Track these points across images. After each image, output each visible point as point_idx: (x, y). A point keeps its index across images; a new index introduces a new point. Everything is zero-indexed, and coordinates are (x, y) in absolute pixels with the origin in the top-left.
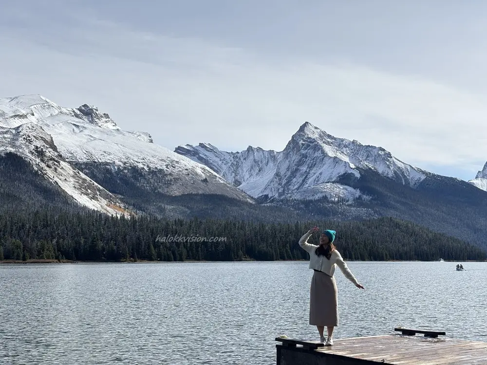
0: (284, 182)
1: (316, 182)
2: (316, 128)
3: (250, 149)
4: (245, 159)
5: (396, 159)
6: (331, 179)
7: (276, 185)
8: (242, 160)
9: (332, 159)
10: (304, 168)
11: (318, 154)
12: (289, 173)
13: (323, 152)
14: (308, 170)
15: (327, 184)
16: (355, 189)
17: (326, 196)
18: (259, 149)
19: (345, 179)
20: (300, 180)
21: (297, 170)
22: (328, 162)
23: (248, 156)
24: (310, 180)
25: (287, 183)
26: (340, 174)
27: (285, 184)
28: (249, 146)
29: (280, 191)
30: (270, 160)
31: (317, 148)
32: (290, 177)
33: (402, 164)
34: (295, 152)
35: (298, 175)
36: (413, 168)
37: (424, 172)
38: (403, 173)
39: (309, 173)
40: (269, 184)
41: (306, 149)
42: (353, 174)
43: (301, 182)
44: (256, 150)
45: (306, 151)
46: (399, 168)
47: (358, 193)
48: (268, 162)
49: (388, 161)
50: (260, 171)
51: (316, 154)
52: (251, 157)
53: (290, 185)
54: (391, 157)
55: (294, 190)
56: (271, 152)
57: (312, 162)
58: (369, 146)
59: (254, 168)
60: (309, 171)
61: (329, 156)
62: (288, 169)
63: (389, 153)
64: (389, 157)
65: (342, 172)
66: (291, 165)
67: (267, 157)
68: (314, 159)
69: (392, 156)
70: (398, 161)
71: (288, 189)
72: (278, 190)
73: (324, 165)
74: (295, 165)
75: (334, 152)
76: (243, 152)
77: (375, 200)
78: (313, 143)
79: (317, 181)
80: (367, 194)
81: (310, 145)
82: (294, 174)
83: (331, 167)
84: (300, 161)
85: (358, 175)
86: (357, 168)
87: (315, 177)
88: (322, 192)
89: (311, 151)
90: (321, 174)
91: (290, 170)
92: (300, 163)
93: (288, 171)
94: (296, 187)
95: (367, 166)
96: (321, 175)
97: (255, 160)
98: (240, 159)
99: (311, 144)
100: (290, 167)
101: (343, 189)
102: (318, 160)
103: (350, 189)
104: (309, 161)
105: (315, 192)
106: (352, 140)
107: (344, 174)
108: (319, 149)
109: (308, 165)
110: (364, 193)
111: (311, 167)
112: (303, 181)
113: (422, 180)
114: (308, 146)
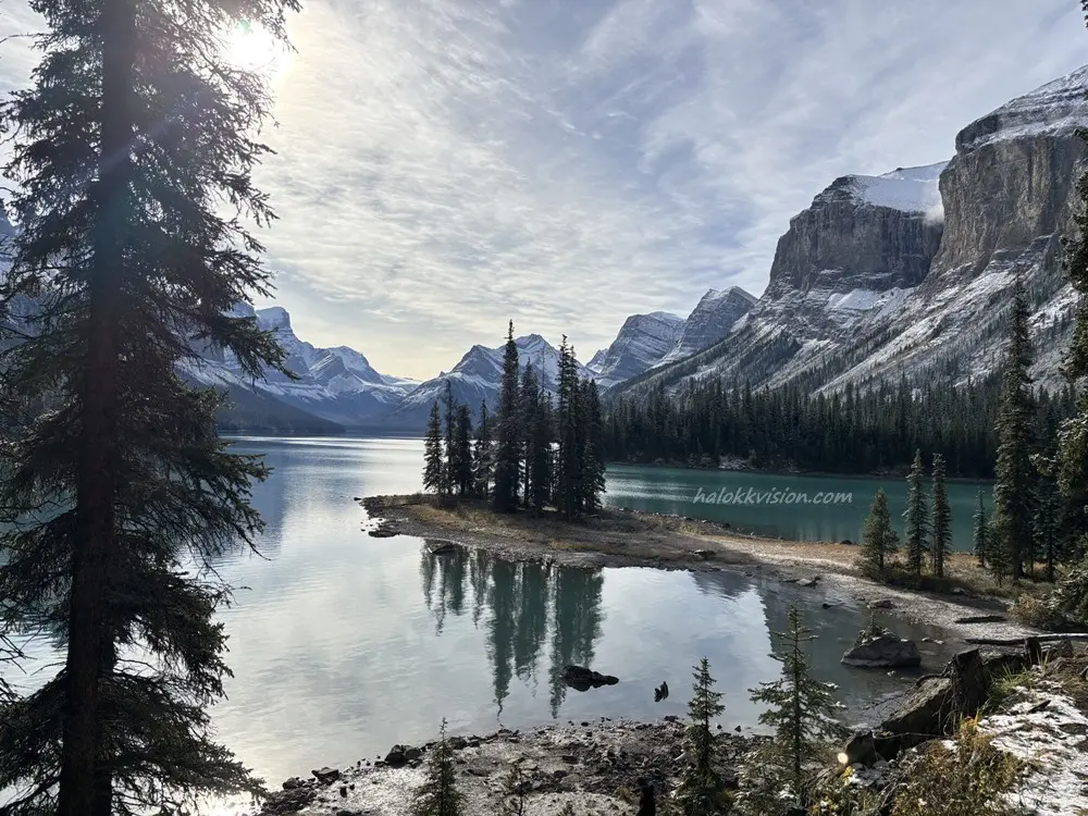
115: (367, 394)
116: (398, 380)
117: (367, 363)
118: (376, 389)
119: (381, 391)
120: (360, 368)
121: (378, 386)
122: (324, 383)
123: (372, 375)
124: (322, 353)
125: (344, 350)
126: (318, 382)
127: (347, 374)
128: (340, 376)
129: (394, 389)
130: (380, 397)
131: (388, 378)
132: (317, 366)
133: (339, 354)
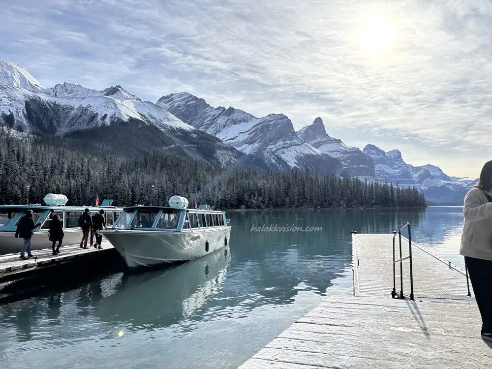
115: (443, 187)
116: (460, 179)
117: (441, 171)
118: (449, 184)
119: (451, 184)
120: (437, 174)
121: (449, 182)
122: (420, 183)
123: (445, 177)
124: (418, 169)
125: (429, 166)
126: (417, 182)
127: (432, 177)
128: (428, 179)
129: (459, 183)
130: (451, 188)
131: (454, 178)
132: (416, 175)
133: (426, 168)
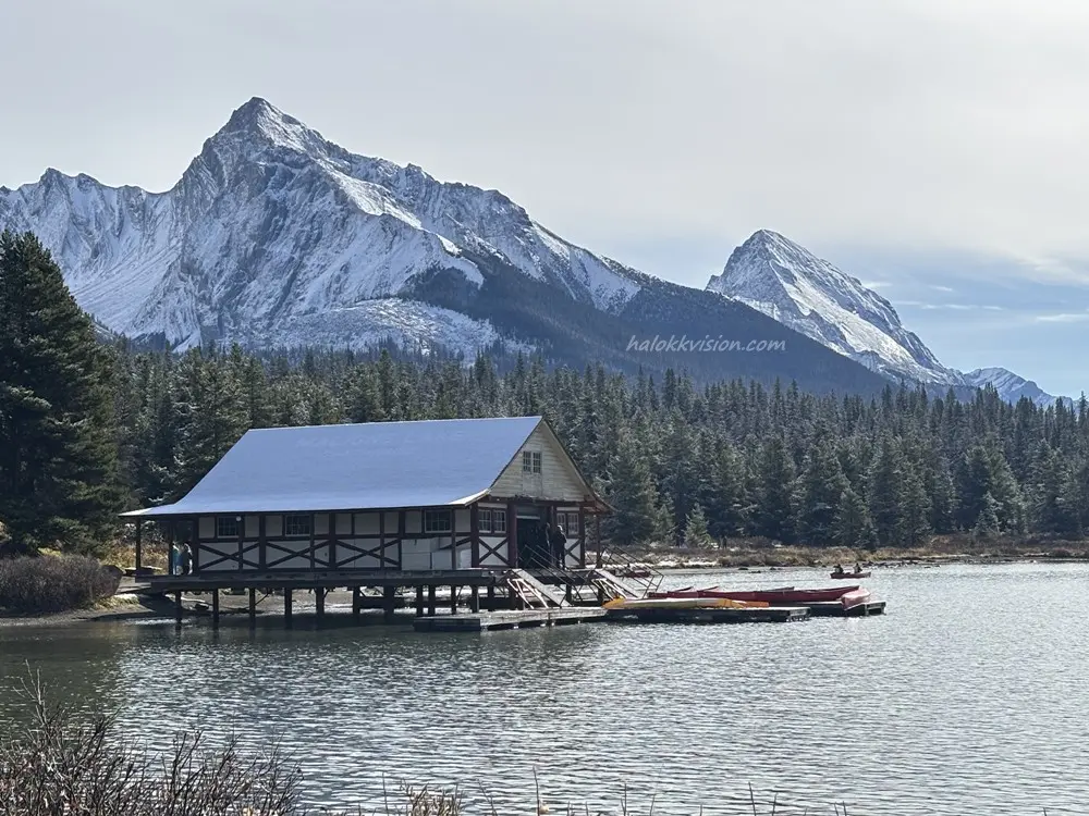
0: (218, 292)
1: (332, 296)
2: (289, 120)
3: (52, 179)
4: (37, 213)
5: (543, 229)
6: (387, 285)
7: (189, 302)
8: (27, 216)
9: (376, 224)
10: (282, 250)
11: (325, 203)
12: (231, 265)
13: (342, 198)
14: (296, 256)
15: (386, 303)
16: (475, 319)
17: (390, 340)
18: (85, 181)
19: (434, 287)
20: (276, 287)
21: (258, 254)
22: (364, 232)
23: (46, 200)
24: (312, 290)
25: (229, 295)
26: (414, 272)
27: (222, 301)
28: (51, 171)
29: (207, 322)
30: (128, 218)
31: (317, 183)
32: (237, 277)
33: (565, 247)
34: (245, 194)
35: (265, 270)
36: (597, 259)
37: (630, 275)
38: (570, 276)
39: (301, 266)
40: (160, 297)
41: (280, 185)
42: (460, 272)
43: (279, 292)
44: (75, 184)
45: (282, 192)
46: (556, 257)
47: (488, 334)
48: (121, 223)
49: (523, 234)
50: (96, 253)
51: (317, 205)
52: (61, 207)
53: (241, 303)
54: (530, 224)
55: (259, 319)
56: (130, 192)
57: (307, 228)
58: (459, 185)
59: (73, 244)
60: (301, 258)
61: (363, 211)
62: (227, 250)
63: (522, 210)
64: (522, 223)
65: (421, 267)
66: (235, 237)
67: (117, 208)
68: (312, 221)
69: (531, 218)
70: (551, 238)
71: (236, 318)
72: (200, 318)
73: (350, 240)
74: (252, 237)
75: (375, 199)
76: (26, 192)
77: (548, 353)
78: (302, 167)
79: (335, 290)
80: (519, 338)
81: (292, 175)
82: (248, 268)
83: (376, 248)
84: (267, 223)
85: (475, 276)
86: (466, 254)
87: (326, 276)
88: (374, 329)
89: (297, 194)
90: (345, 268)
91: (234, 253)
92: (268, 233)
93: (225, 256)
94: (263, 310)
95: (483, 248)
96: (346, 272)
97: (73, 216)
98: (18, 212)
99: (296, 171)
100: (232, 245)
101: (439, 318)
102: (328, 226)
103: (461, 320)
104: (296, 226)
105: (348, 327)
106: (404, 166)
107: (430, 271)
108: (326, 189)
109: (297, 239)
110: (507, 334)
111: (307, 245)
112: (287, 290)
113: (630, 296)
114: (288, 176)
